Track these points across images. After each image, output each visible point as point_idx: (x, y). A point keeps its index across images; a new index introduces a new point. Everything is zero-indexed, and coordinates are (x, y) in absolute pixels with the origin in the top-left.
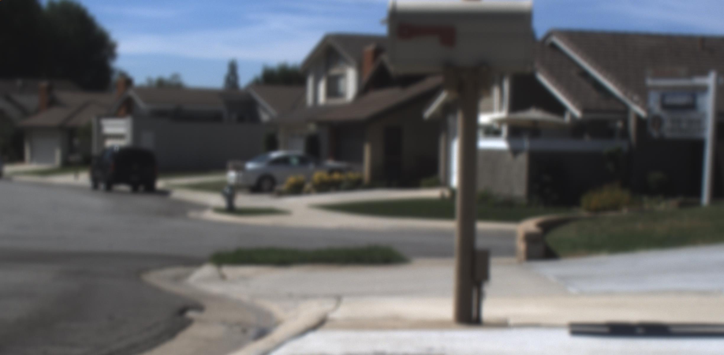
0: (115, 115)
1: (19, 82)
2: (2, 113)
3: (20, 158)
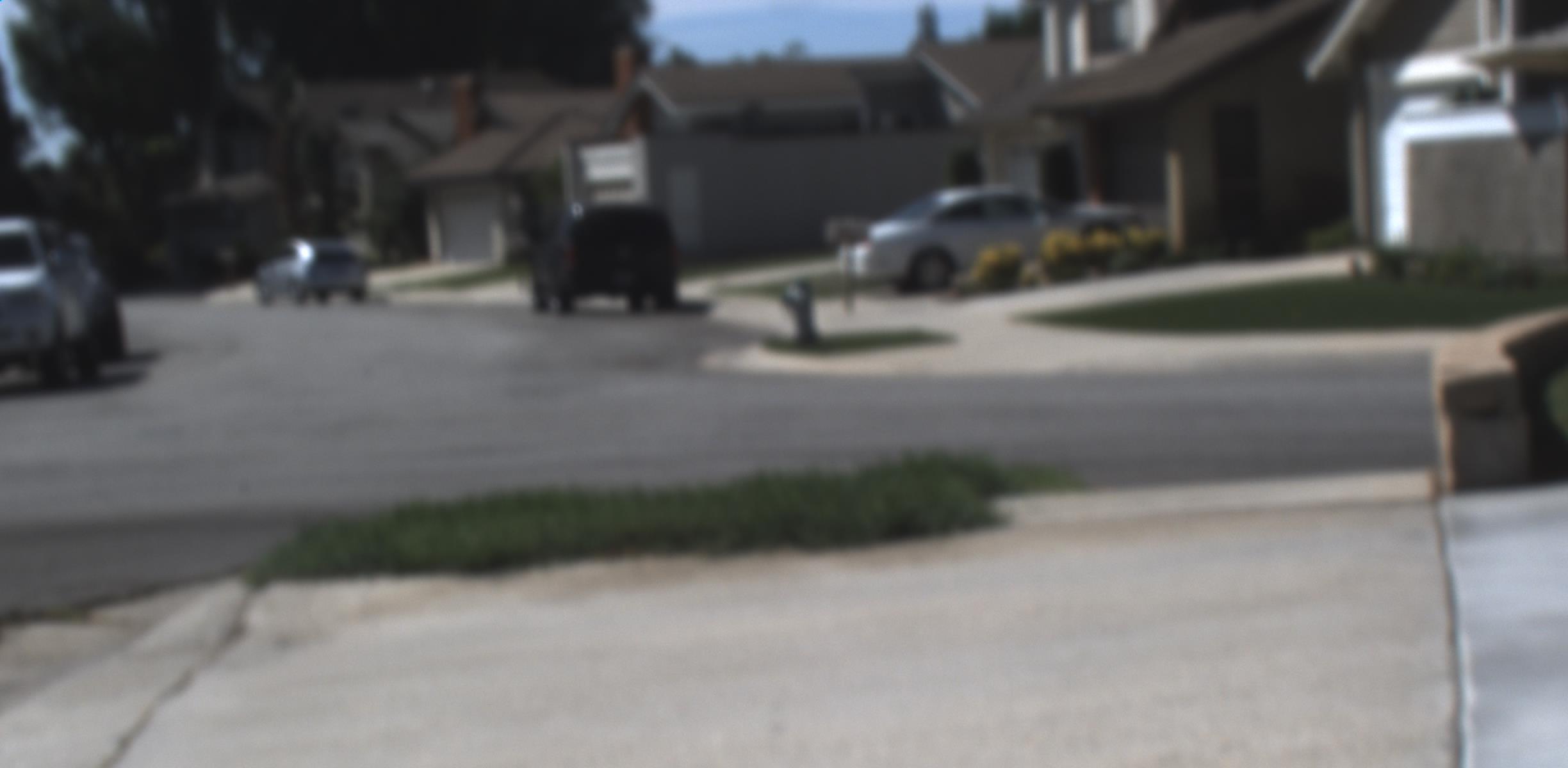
0: (613, 136)
1: (427, 84)
2: (378, 156)
3: (417, 252)
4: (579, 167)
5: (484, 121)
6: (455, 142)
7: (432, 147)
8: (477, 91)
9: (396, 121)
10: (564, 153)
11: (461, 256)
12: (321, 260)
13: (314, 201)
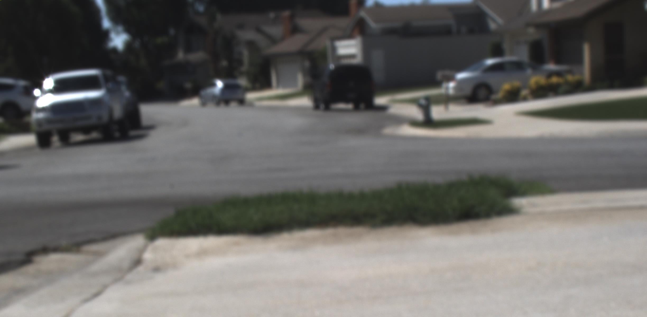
1: (272, 15)
2: (251, 44)
3: (267, 84)
4: (334, 49)
5: (295, 30)
6: (283, 39)
7: (273, 41)
8: (292, 17)
9: (259, 30)
10: (328, 43)
11: (285, 86)
12: (226, 87)
13: (224, 63)
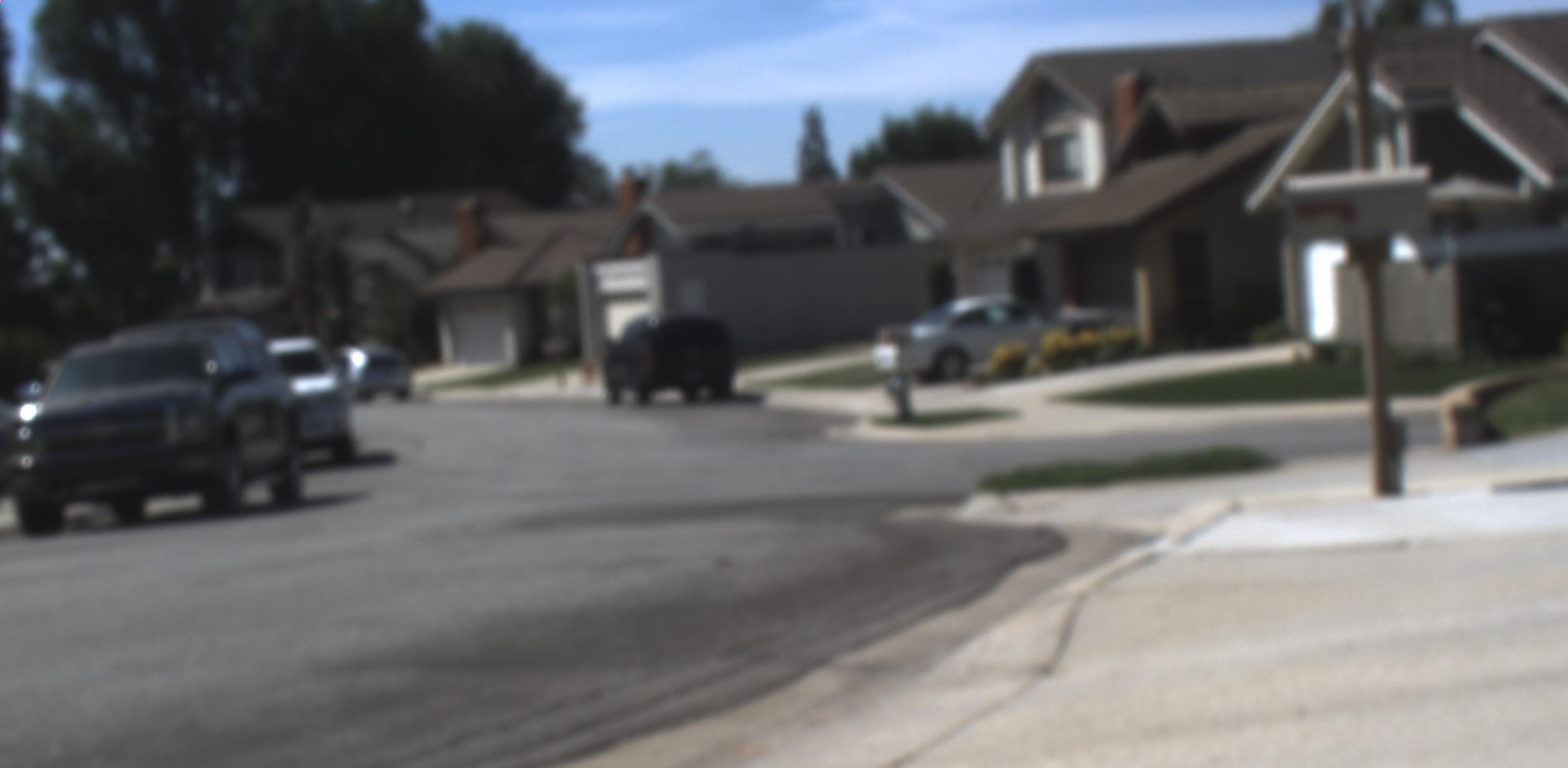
2: (379, 270)
3: (431, 355)
4: (593, 281)
5: (486, 239)
6: (456, 261)
7: (431, 265)
8: (479, 213)
9: (392, 239)
10: (580, 269)
11: (472, 359)
13: (333, 312)
